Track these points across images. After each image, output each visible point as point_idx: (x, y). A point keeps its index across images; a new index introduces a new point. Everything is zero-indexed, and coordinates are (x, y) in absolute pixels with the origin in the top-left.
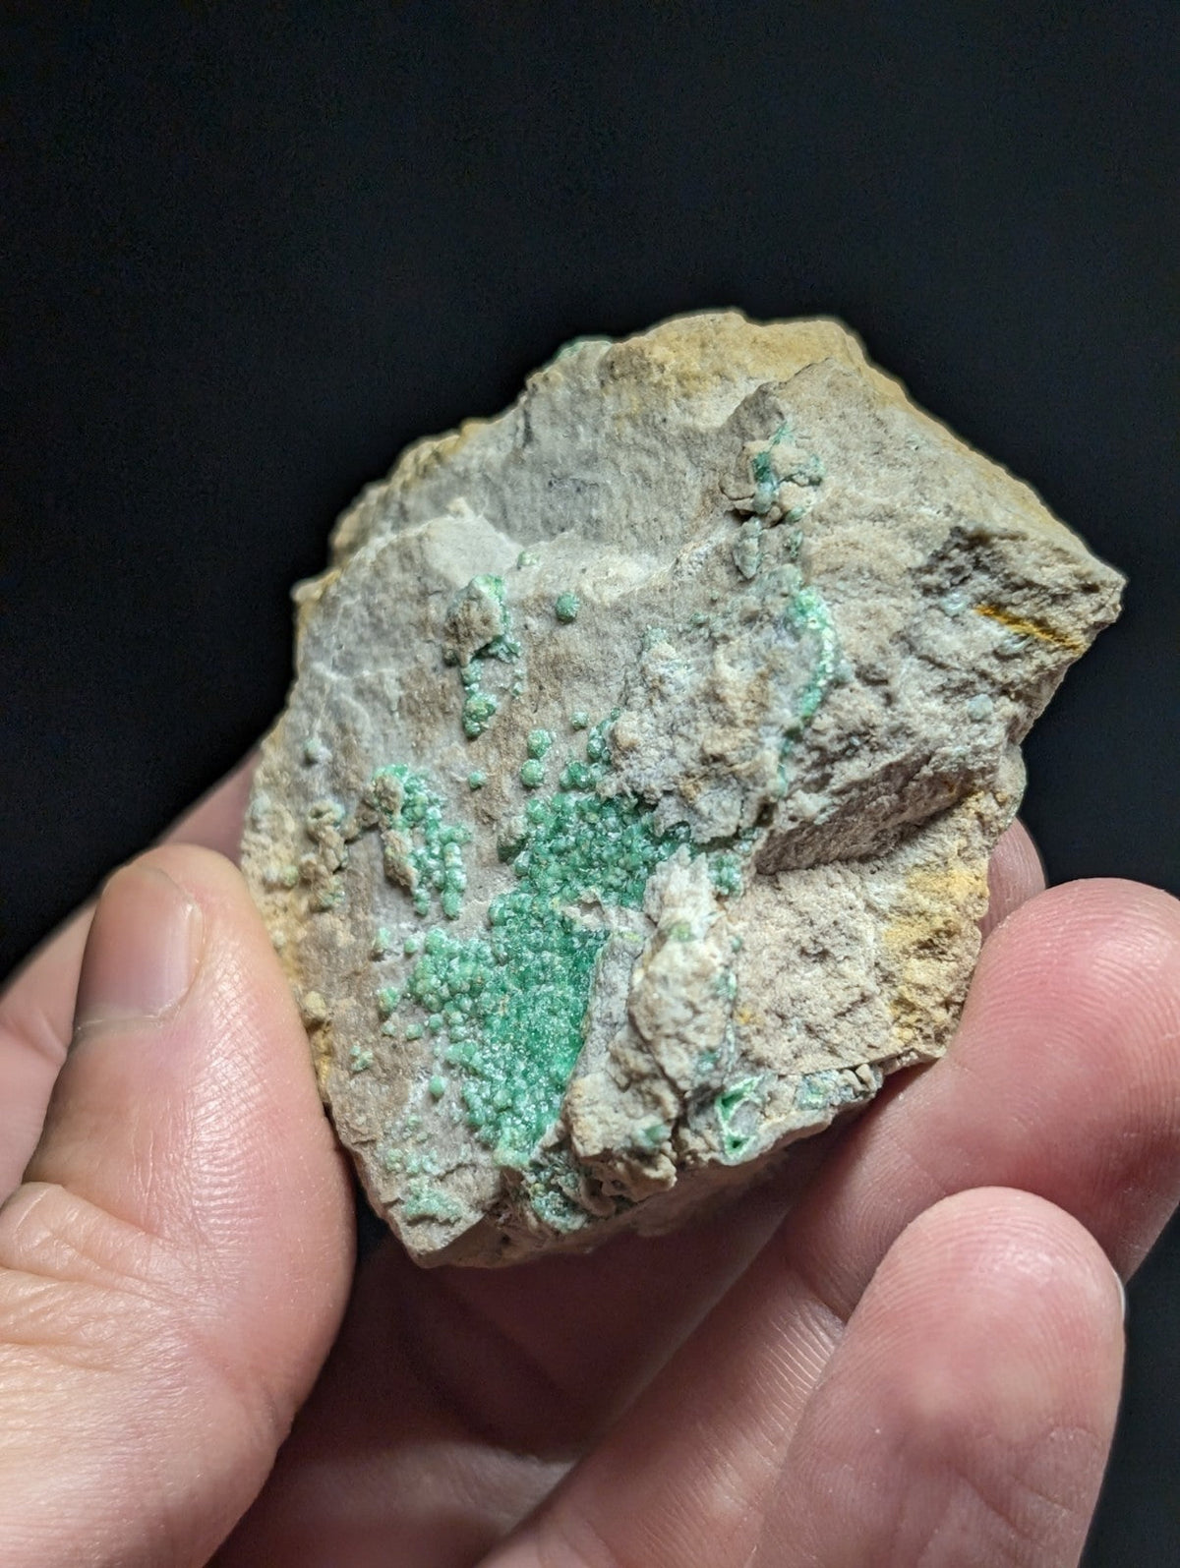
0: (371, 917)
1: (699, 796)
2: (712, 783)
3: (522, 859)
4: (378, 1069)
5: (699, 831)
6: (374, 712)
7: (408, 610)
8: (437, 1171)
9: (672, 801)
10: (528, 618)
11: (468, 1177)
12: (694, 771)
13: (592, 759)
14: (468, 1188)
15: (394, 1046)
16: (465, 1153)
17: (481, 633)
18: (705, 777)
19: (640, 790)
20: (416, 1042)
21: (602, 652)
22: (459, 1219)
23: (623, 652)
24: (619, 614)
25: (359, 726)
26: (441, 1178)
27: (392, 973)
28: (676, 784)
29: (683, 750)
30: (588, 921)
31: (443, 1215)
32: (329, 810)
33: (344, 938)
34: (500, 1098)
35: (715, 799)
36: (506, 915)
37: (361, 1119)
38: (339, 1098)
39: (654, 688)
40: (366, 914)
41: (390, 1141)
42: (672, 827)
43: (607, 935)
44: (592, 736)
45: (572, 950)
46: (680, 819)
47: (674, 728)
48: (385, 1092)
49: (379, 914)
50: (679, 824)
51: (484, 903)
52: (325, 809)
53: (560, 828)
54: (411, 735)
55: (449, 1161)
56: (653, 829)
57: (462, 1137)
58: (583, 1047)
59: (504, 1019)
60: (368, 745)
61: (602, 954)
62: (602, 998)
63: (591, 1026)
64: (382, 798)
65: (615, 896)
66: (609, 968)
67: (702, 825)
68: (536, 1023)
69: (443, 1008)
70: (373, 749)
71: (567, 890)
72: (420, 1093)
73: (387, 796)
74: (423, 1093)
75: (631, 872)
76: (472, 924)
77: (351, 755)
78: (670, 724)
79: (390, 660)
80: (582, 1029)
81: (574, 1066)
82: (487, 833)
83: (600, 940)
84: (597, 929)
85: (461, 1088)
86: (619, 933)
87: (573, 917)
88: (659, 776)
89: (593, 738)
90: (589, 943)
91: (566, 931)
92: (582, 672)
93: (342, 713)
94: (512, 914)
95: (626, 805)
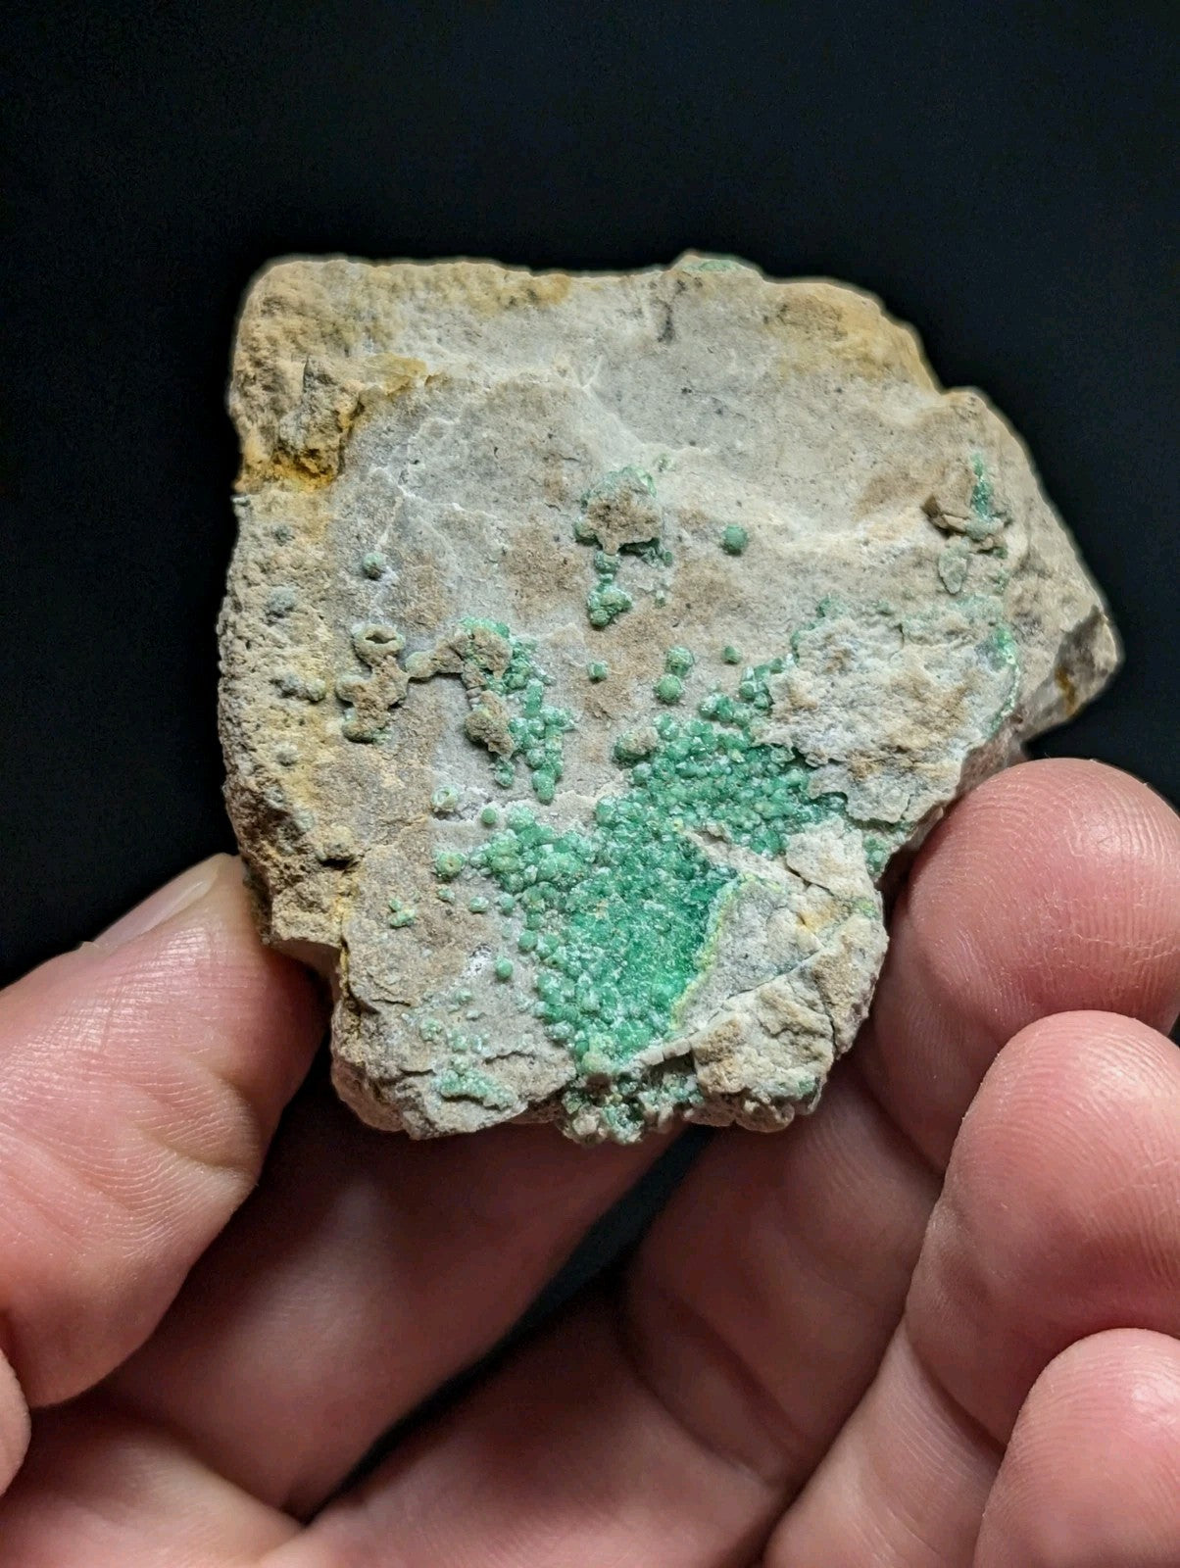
0: (429, 768)
1: (870, 777)
2: (885, 769)
3: (643, 768)
4: (423, 931)
5: (860, 808)
6: (463, 553)
7: (527, 462)
8: (487, 1052)
9: (834, 769)
10: (684, 530)
11: (521, 1066)
12: (872, 753)
13: (748, 698)
14: (523, 1078)
15: (449, 913)
16: (526, 1043)
17: (641, 530)
18: (882, 761)
19: (803, 750)
20: (479, 915)
21: (767, 598)
22: (508, 1107)
23: (792, 606)
24: (792, 568)
25: (443, 561)
26: (488, 1061)
27: (460, 837)
28: (846, 757)
29: (865, 729)
30: (711, 851)
31: (493, 1098)
32: (394, 639)
33: (389, 780)
34: (591, 1000)
35: (885, 786)
36: (618, 820)
37: (394, 977)
38: (362, 947)
39: (837, 658)
40: (422, 763)
41: (429, 1009)
42: (827, 794)
43: (733, 874)
44: (748, 676)
45: (691, 877)
46: (839, 790)
47: (855, 704)
48: (429, 956)
49: (440, 767)
50: (836, 794)
51: (584, 797)
52: (390, 636)
53: (694, 754)
54: (512, 596)
55: (503, 1045)
56: (805, 788)
57: (525, 1026)
58: (701, 977)
59: (600, 922)
60: (452, 585)
61: (736, 893)
62: (734, 936)
63: (718, 959)
64: (481, 653)
65: (746, 837)
66: (745, 909)
67: (863, 803)
68: (641, 937)
69: (522, 891)
70: (458, 592)
71: (691, 816)
72: (473, 968)
73: (489, 653)
74: (477, 970)
75: (767, 821)
76: (566, 814)
77: (427, 588)
78: (850, 699)
79: (493, 505)
80: (699, 958)
81: (686, 992)
82: (598, 728)
83: (723, 875)
84: (721, 864)
85: (536, 977)
86: (758, 879)
87: (699, 845)
88: (830, 743)
89: (751, 679)
90: (710, 874)
91: (687, 857)
92: (740, 608)
93: (419, 538)
94: (625, 821)
95: (780, 757)
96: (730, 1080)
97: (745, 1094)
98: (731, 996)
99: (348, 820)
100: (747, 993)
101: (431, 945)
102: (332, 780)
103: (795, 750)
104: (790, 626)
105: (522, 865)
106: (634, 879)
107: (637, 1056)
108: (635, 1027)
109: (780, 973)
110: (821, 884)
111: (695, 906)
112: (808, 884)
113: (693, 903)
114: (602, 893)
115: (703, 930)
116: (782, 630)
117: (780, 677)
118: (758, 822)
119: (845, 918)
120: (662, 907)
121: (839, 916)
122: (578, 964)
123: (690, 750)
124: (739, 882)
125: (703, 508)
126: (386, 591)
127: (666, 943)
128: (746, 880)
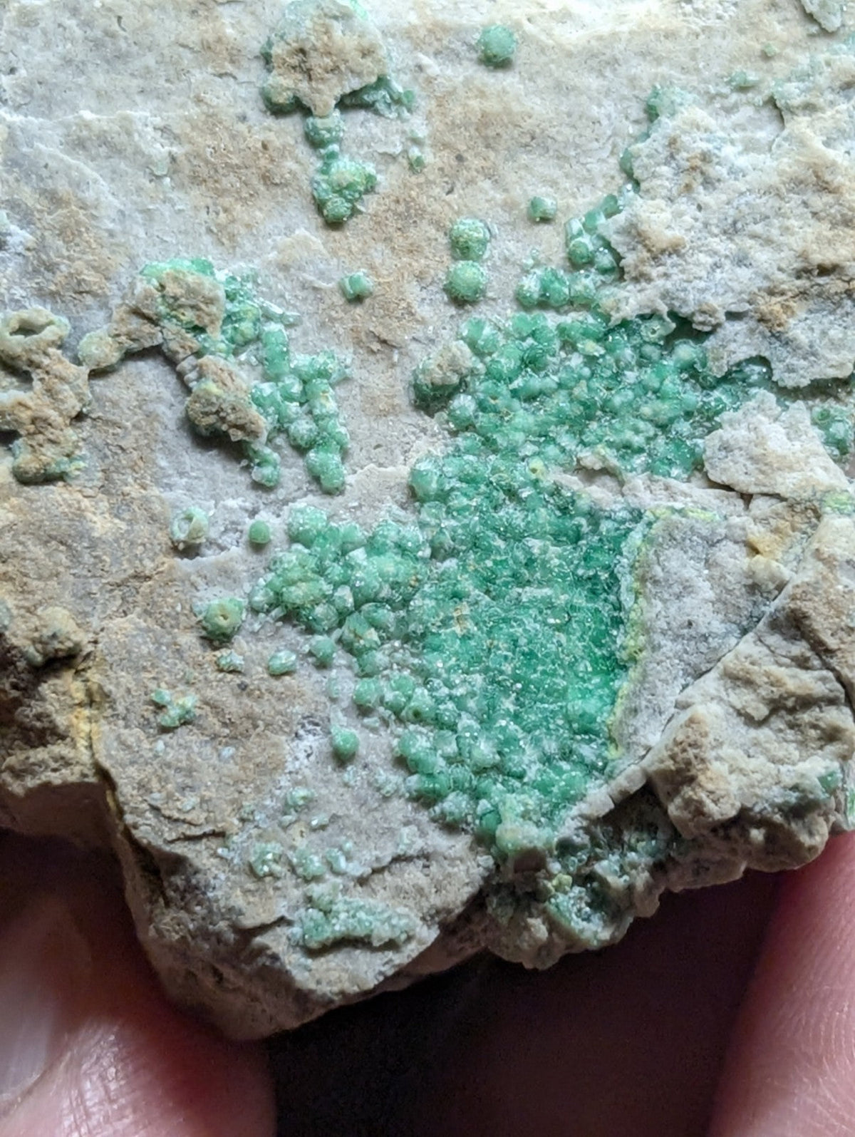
0: (155, 491)
1: (792, 321)
2: (811, 304)
3: (463, 404)
4: (213, 722)
5: (790, 369)
6: (115, 175)
7: (170, 24)
8: (356, 869)
9: (739, 326)
10: (421, 55)
11: (413, 875)
12: (784, 287)
13: (577, 262)
14: (420, 891)
15: (243, 687)
16: (410, 840)
17: (358, 69)
18: (803, 294)
19: (685, 311)
20: (287, 678)
21: (569, 115)
22: (409, 939)
23: (609, 117)
24: (594, 62)
25: (89, 195)
26: (362, 881)
27: (226, 574)
28: (750, 303)
29: (763, 257)
30: (598, 494)
31: (383, 932)
32: (50, 323)
33: (102, 524)
34: (485, 750)
35: (817, 327)
36: (447, 487)
37: (190, 801)
38: (132, 770)
39: (694, 168)
40: (143, 487)
41: (254, 832)
42: (739, 364)
43: (637, 516)
44: (575, 231)
45: (577, 537)
46: (754, 354)
47: (739, 225)
48: (232, 757)
49: (169, 487)
50: (751, 360)
51: (390, 469)
52: (42, 320)
53: (532, 362)
54: (203, 215)
55: (378, 853)
56: (704, 365)
57: (400, 816)
58: (633, 673)
59: (466, 637)
60: (111, 226)
61: (647, 539)
62: (664, 601)
63: (650, 641)
64: (181, 306)
65: (639, 460)
66: (668, 559)
67: (794, 361)
68: (530, 642)
69: (340, 624)
70: (124, 232)
71: (552, 450)
72: (302, 755)
73: (192, 302)
74: (308, 756)
75: (664, 427)
76: (372, 501)
77: (77, 240)
78: (730, 221)
79: (138, 99)
80: (623, 648)
81: (619, 701)
82: (382, 366)
83: (623, 522)
84: (617, 507)
85: (395, 742)
86: (674, 510)
87: (575, 488)
88: (721, 291)
89: (580, 234)
90: (605, 526)
91: (564, 510)
92: (535, 141)
93: (45, 173)
94: (458, 485)
95: (655, 331)
96: (716, 802)
97: (744, 819)
98: (685, 687)
99: (59, 598)
100: (707, 676)
101: (233, 739)
102: (20, 548)
103: (673, 315)
104: (614, 146)
105: (327, 588)
106: (495, 562)
107: (575, 811)
108: (560, 772)
109: (744, 631)
110: (765, 490)
111: (596, 576)
112: (747, 498)
113: (591, 573)
114: (457, 596)
115: (619, 607)
116: (605, 154)
117: (621, 218)
118: (651, 433)
119: (814, 527)
120: (547, 591)
121: (804, 526)
122: (451, 705)
123: (522, 360)
124: (650, 524)
125: (440, 17)
126: (20, 260)
127: (569, 640)
128: (657, 518)
